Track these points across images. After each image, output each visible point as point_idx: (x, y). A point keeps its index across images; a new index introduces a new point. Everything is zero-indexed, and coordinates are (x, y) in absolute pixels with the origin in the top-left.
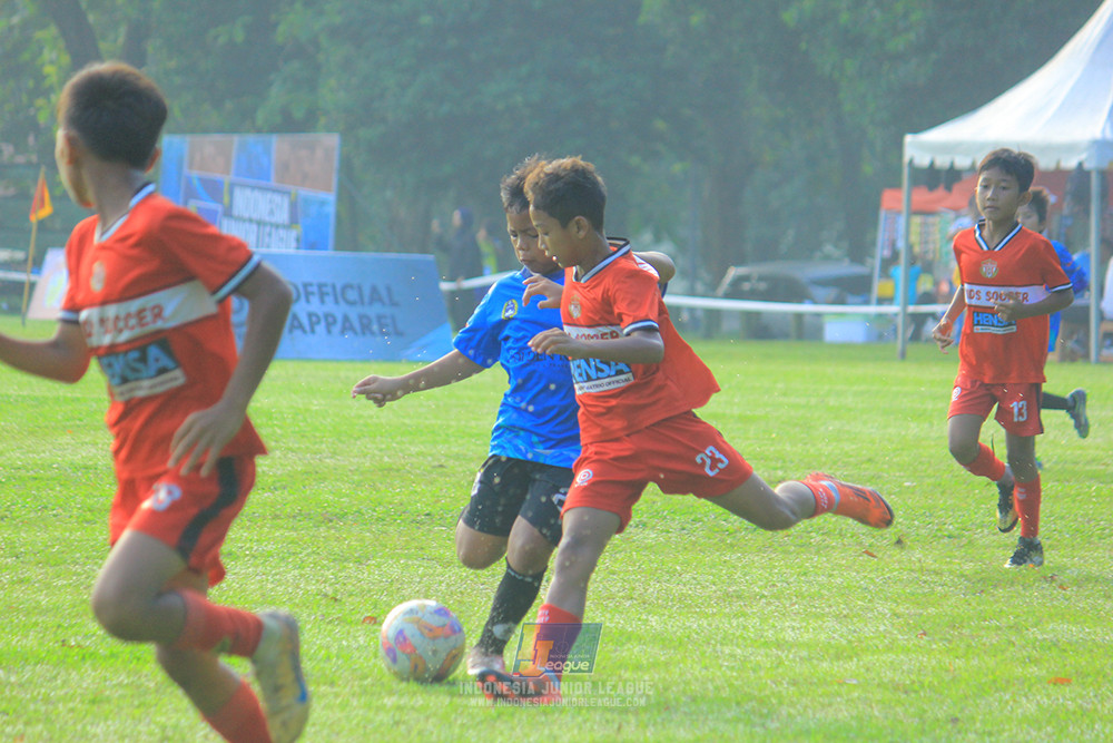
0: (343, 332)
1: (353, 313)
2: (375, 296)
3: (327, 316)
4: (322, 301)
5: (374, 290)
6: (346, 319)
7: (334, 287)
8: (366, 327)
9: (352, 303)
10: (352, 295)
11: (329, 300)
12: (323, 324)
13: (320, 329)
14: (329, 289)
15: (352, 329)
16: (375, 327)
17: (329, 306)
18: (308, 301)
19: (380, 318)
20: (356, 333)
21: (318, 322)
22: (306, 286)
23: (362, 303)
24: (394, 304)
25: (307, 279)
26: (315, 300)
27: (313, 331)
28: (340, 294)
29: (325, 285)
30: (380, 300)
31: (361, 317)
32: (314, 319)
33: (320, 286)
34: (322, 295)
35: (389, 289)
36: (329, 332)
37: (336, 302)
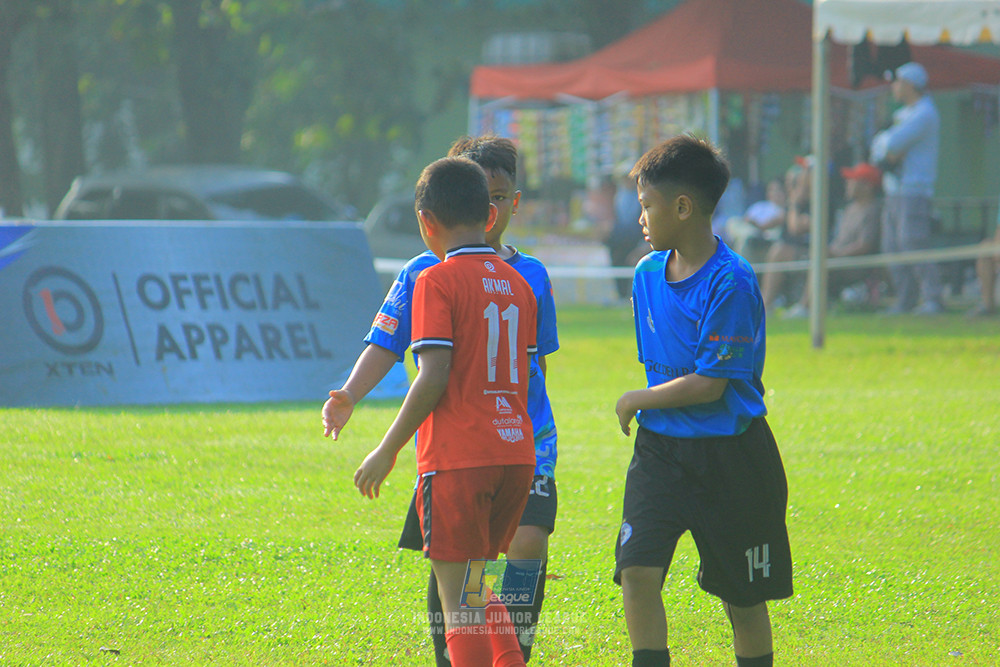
0: (238, 356)
1: (252, 322)
2: (282, 295)
3: (212, 328)
4: (203, 306)
5: (279, 282)
6: (241, 332)
7: (218, 279)
8: (273, 346)
9: (250, 306)
10: (247, 293)
11: (213, 301)
12: (208, 341)
13: (205, 350)
14: (211, 284)
15: (252, 349)
16: (286, 343)
17: (215, 314)
18: (181, 305)
19: (292, 328)
20: (259, 356)
21: (201, 340)
22: (176, 279)
23: (264, 306)
24: (312, 306)
25: (176, 270)
26: (191, 301)
27: (194, 355)
28: (229, 290)
29: (206, 278)
30: (289, 298)
31: (264, 329)
32: (194, 335)
33: (198, 279)
34: (202, 294)
35: (301, 280)
36: (218, 355)
37: (225, 306)
